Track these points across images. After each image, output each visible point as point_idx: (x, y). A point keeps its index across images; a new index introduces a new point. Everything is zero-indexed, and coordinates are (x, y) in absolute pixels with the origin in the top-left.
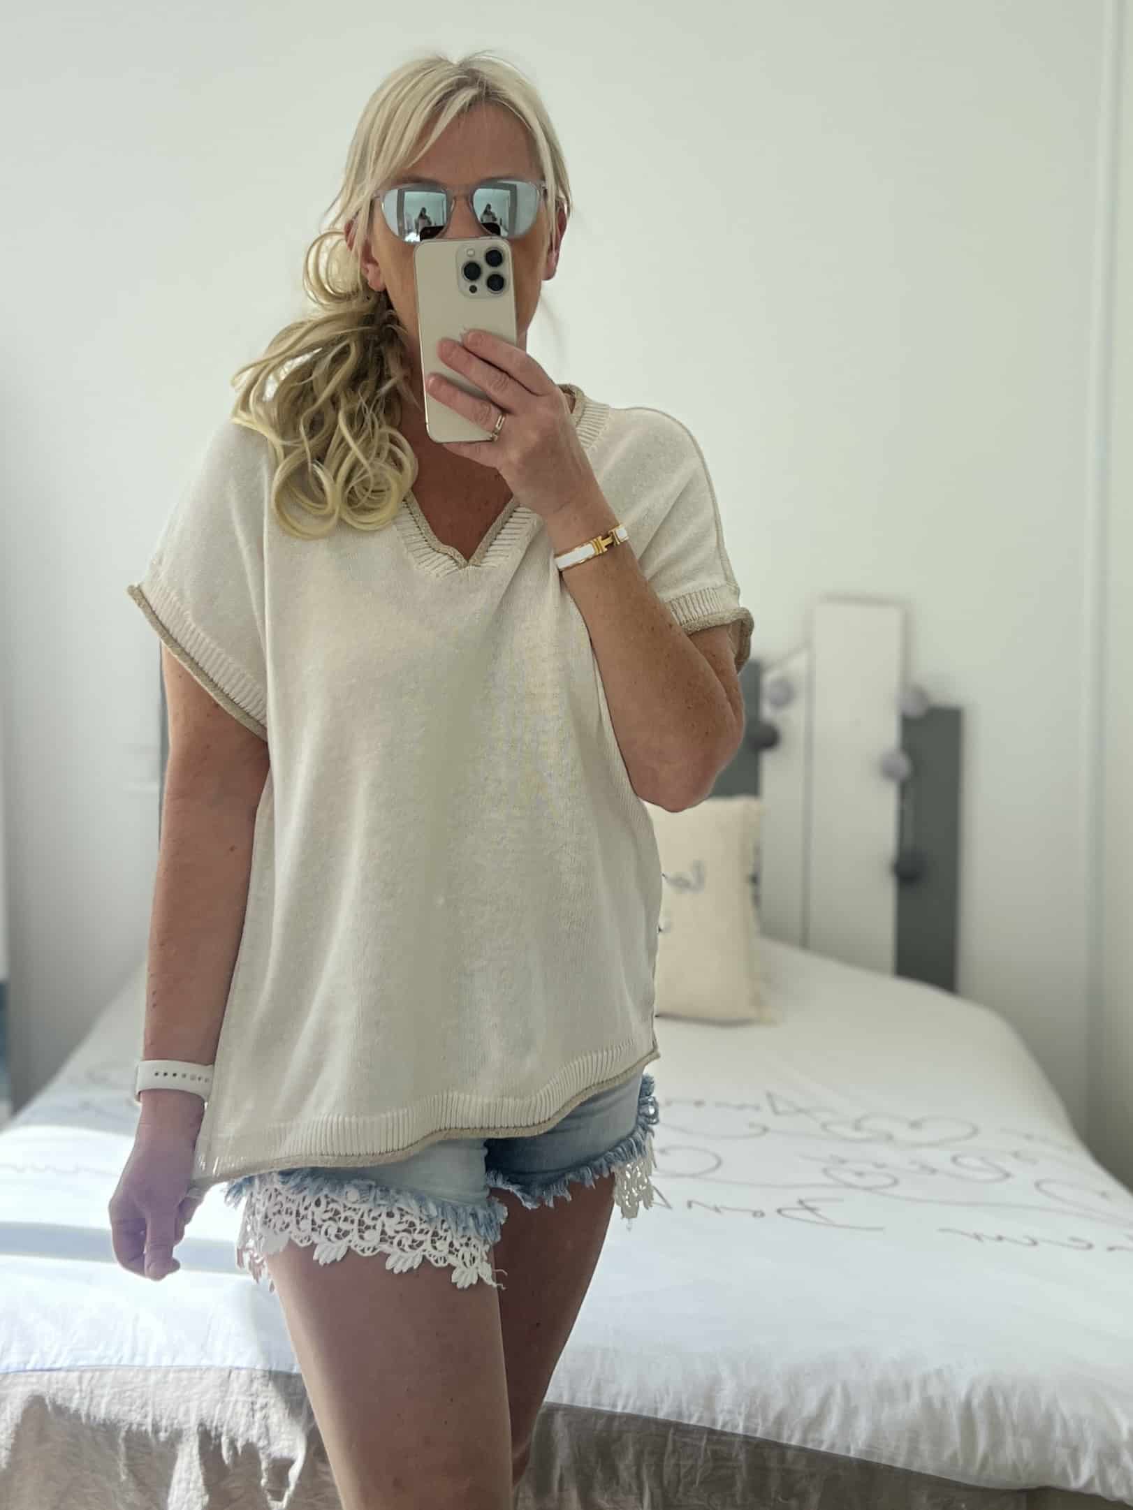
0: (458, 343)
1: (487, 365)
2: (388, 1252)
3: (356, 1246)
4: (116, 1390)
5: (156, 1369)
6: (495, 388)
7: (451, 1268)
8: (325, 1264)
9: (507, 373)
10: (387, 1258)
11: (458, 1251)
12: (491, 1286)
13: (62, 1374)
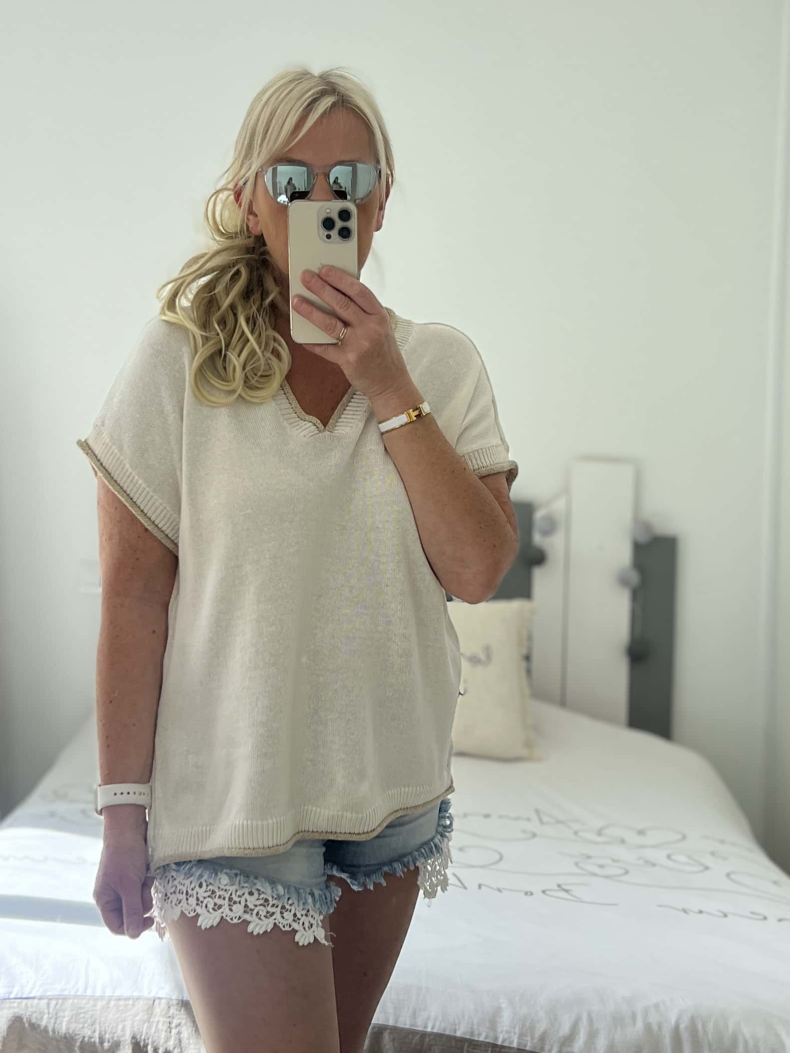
0: (315, 273)
1: (335, 291)
2: (249, 920)
3: (227, 916)
4: (74, 1012)
5: (102, 998)
6: (340, 308)
7: (295, 932)
8: (206, 929)
9: (349, 297)
10: (249, 924)
11: (299, 919)
12: (324, 944)
13: (36, 1001)
